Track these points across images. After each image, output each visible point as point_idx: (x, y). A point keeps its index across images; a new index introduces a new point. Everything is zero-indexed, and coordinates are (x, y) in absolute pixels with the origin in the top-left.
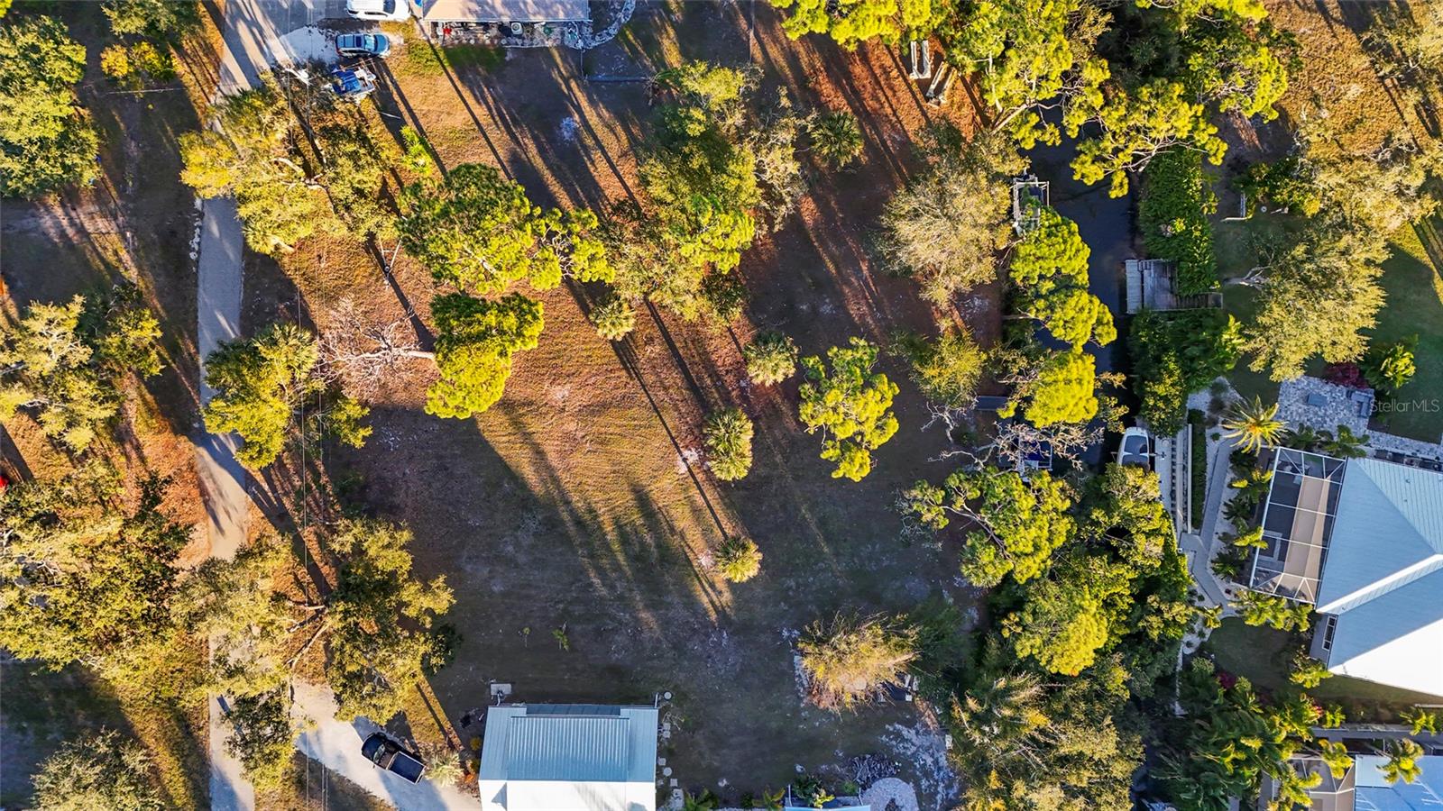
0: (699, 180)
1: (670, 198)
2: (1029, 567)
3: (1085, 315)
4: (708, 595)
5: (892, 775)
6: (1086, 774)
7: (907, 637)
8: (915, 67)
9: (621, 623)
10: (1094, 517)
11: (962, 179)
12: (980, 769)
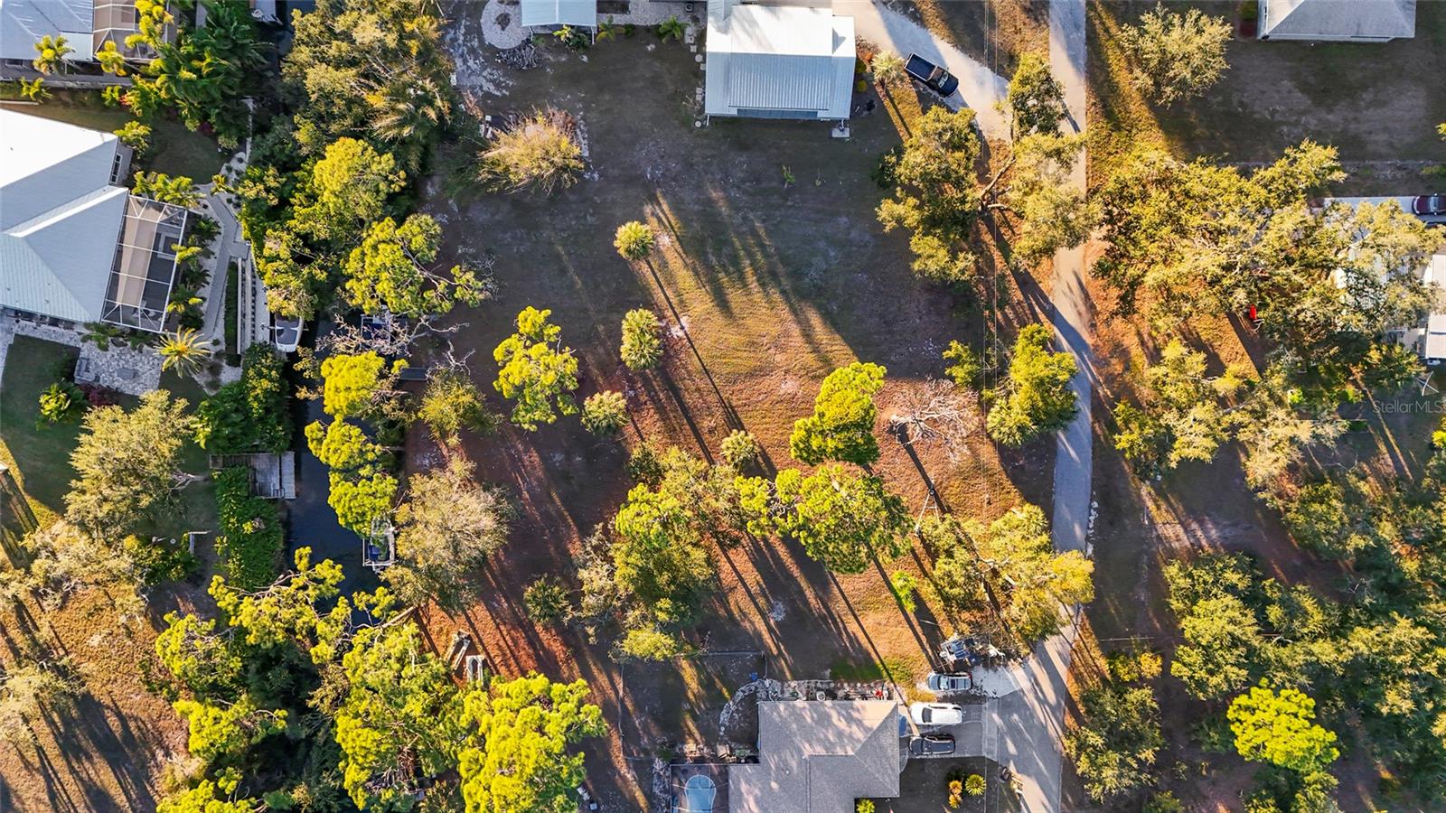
0: (665, 564)
1: (689, 548)
2: (382, 231)
3: (332, 448)
4: (662, 211)
5: (504, 51)
6: (333, 52)
7: (489, 172)
8: (479, 665)
9: (739, 188)
10: (325, 274)
11: (438, 562)
12: (426, 57)
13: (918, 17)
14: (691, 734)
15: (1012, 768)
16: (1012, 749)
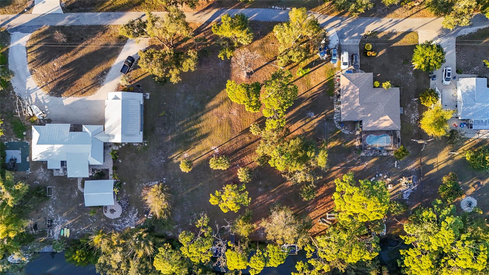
0: (295, 154)
1: (290, 146)
2: (185, 251)
3: (258, 266)
4: (176, 156)
5: (123, 211)
6: (125, 269)
7: (164, 215)
8: (330, 215)
9: (168, 130)
10: (199, 269)
11: (296, 230)
12: (125, 237)
13: (108, 70)
14: (352, 143)
15: (363, 34)
16: (356, 35)
